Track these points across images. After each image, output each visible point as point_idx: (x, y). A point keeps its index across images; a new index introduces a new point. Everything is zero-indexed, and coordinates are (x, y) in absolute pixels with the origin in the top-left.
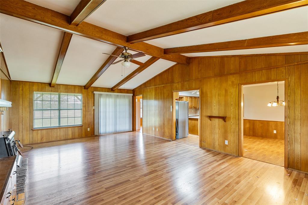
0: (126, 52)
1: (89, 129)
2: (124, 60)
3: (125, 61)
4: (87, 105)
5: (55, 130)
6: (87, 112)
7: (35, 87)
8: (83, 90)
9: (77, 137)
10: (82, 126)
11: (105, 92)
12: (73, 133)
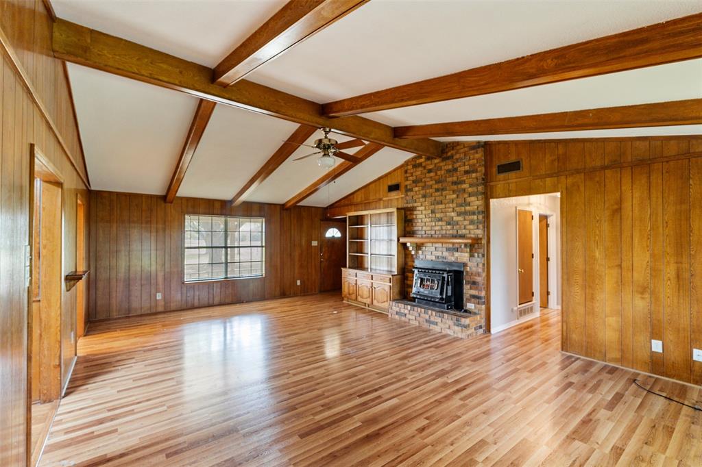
0: (326, 137)
2: (323, 153)
3: (324, 155)
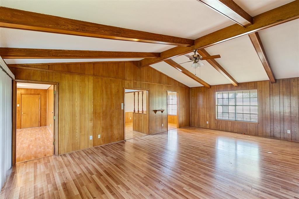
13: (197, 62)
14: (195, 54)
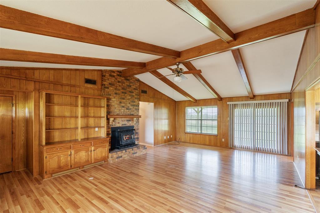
1: (223, 140)
4: (221, 116)
5: (197, 136)
6: (222, 123)
7: (187, 104)
8: (218, 101)
9: (213, 144)
10: (217, 136)
11: (242, 101)
12: (210, 140)
13: (179, 76)
14: (178, 67)
